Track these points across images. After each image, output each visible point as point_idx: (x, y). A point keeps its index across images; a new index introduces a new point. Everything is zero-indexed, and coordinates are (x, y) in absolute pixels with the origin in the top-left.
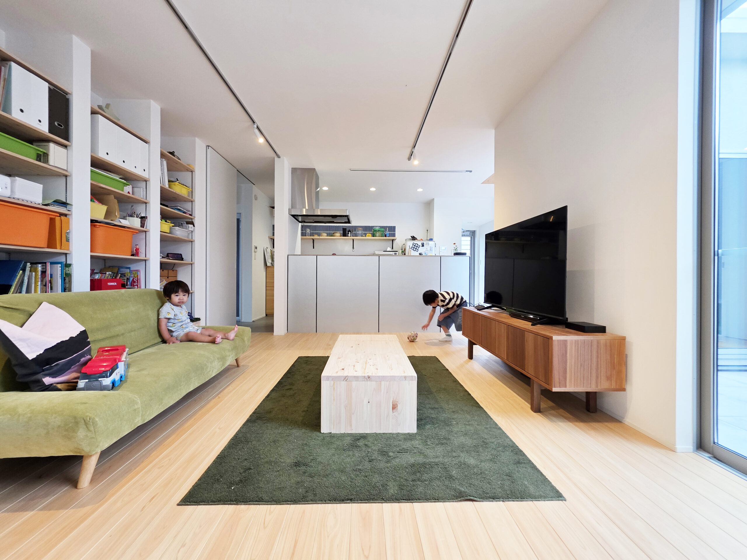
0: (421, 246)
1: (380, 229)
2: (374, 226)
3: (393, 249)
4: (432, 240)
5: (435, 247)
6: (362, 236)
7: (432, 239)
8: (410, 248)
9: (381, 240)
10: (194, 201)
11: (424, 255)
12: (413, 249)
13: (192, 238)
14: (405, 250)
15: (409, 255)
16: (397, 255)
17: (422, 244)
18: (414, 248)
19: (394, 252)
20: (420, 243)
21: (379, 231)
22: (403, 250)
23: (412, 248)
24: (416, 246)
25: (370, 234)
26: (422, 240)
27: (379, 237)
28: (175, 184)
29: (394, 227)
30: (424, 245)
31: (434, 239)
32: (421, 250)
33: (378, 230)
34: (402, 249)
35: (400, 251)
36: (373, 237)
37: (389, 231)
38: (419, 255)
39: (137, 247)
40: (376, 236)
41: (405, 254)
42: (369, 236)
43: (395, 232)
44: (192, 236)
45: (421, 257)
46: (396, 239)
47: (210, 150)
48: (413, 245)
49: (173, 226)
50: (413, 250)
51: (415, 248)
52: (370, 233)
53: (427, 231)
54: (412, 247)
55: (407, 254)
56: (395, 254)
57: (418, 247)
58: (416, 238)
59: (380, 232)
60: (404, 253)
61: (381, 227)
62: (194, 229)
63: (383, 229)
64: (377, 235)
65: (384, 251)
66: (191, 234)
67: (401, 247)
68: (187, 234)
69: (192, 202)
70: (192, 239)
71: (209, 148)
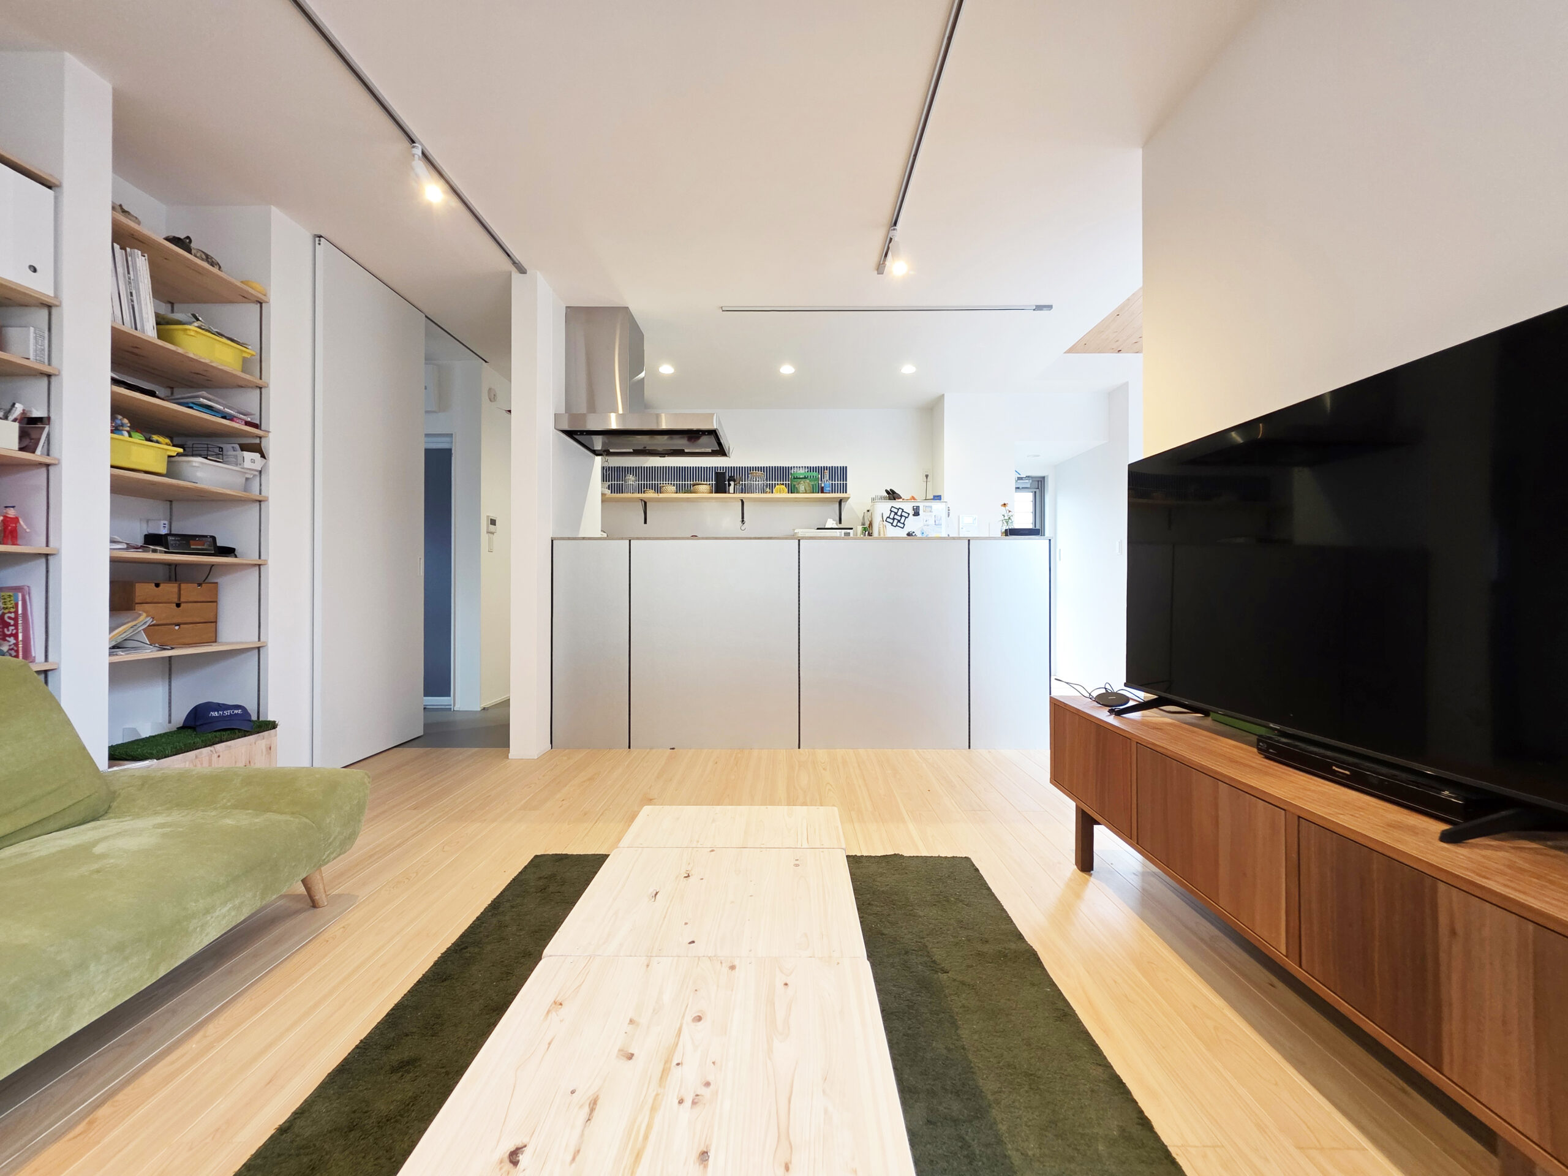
0: (911, 515)
1: (809, 474)
2: (793, 466)
3: (840, 522)
4: (940, 499)
5: (949, 516)
6: (764, 492)
7: (940, 496)
8: (884, 520)
9: (810, 501)
10: (265, 387)
11: (919, 535)
12: (891, 521)
13: (260, 490)
14: (871, 524)
15: (882, 535)
16: (851, 535)
17: (914, 509)
18: (894, 519)
19: (843, 531)
20: (908, 508)
21: (805, 478)
22: (867, 525)
23: (888, 520)
24: (899, 514)
25: (784, 486)
26: (913, 498)
27: (806, 493)
28: (186, 330)
29: (844, 470)
30: (921, 512)
31: (945, 498)
32: (912, 524)
33: (801, 477)
34: (863, 524)
35: (860, 528)
36: (791, 493)
37: (831, 478)
38: (906, 536)
39: (11, 513)
40: (798, 492)
41: (870, 535)
42: (781, 492)
43: (846, 481)
44: (260, 485)
45: (911, 543)
46: (849, 498)
47: (323, 247)
48: (891, 511)
49: (179, 455)
50: (892, 524)
51: (897, 518)
52: (783, 484)
53: (925, 478)
54: (889, 517)
55: (875, 534)
56: (848, 534)
57: (903, 518)
58: (899, 495)
59: (808, 481)
60: (869, 533)
61: (811, 469)
62: (265, 466)
63: (815, 474)
64: (802, 488)
65: (818, 529)
66: (258, 479)
67: (861, 518)
68: (244, 480)
69: (261, 388)
70: (260, 494)
71: (321, 243)
